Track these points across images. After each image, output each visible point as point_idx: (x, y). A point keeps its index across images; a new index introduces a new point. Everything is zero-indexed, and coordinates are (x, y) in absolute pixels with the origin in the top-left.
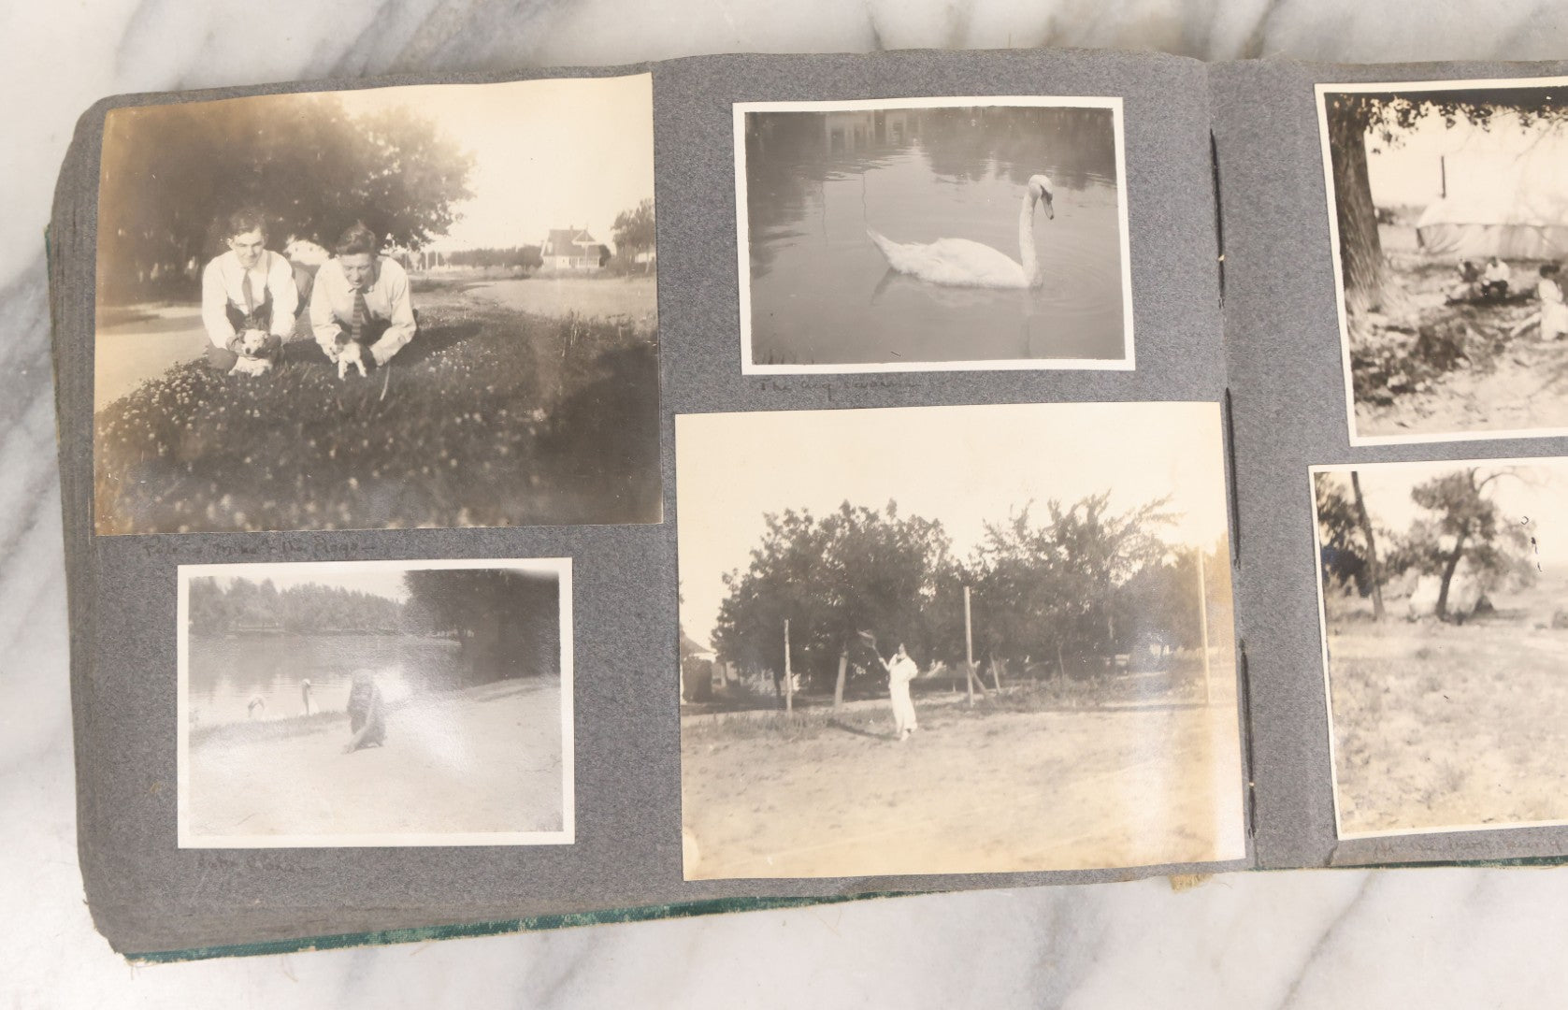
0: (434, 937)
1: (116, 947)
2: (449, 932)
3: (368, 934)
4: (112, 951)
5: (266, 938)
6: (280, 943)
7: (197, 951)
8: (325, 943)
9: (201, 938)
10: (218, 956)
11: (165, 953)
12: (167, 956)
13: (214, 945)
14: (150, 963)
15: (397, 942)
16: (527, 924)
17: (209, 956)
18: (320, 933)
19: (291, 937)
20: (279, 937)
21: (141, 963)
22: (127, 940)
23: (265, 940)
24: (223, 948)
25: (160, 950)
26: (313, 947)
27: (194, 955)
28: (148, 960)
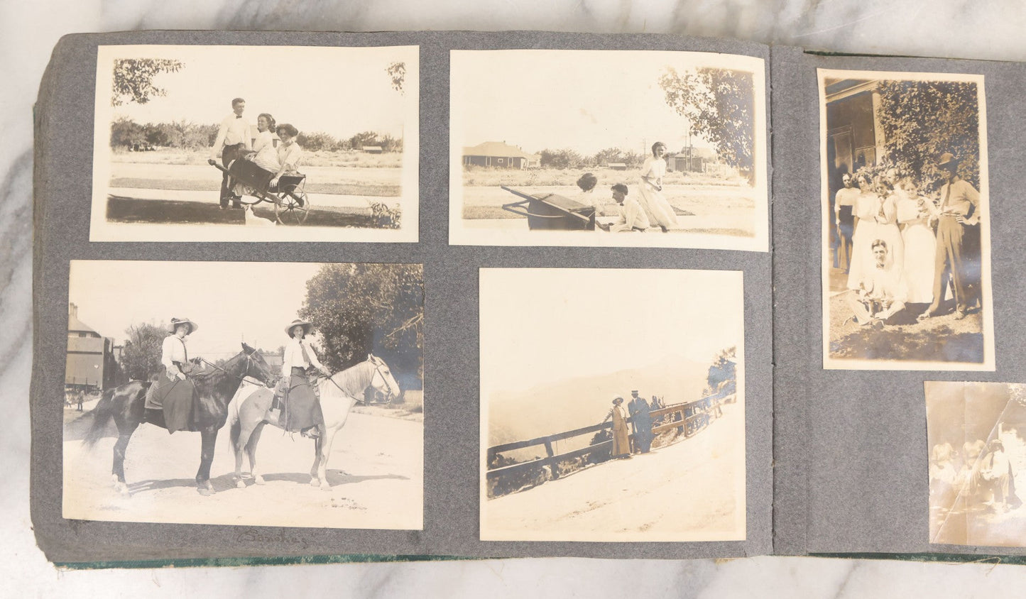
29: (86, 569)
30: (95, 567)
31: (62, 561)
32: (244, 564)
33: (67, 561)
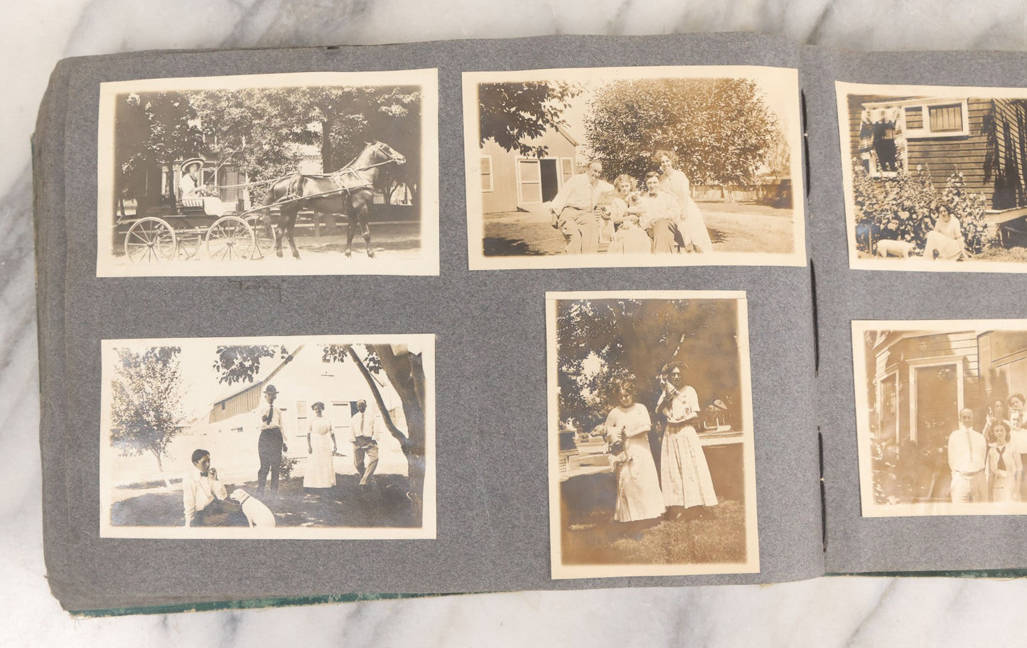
0: (273, 605)
1: (64, 606)
2: (283, 602)
3: (230, 602)
4: (61, 608)
5: (163, 603)
6: (173, 606)
7: (118, 610)
8: (202, 607)
9: (121, 601)
10: (132, 614)
11: (97, 611)
12: (98, 613)
13: (128, 606)
14: (87, 618)
15: (249, 608)
16: (334, 598)
17: (126, 614)
18: (199, 600)
19: (180, 603)
20: (172, 603)
21: (81, 617)
22: (73, 602)
23: (163, 605)
24: (135, 608)
25: (93, 609)
26: (194, 610)
27: (116, 612)
28: (86, 615)
29: (104, 616)
30: (113, 615)
31: (79, 609)
32: (269, 605)
33: (83, 609)
